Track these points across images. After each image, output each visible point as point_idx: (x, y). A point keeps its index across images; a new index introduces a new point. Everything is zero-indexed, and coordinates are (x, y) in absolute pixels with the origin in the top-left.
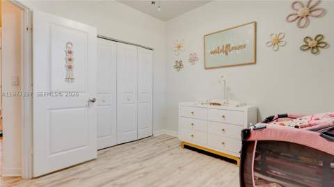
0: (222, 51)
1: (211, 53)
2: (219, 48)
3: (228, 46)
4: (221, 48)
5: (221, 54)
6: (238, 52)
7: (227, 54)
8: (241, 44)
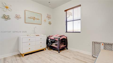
0: (32, 18)
1: (28, 18)
2: (31, 17)
3: (34, 17)
4: (32, 17)
5: (32, 19)
6: (37, 20)
7: (34, 20)
8: (38, 18)
